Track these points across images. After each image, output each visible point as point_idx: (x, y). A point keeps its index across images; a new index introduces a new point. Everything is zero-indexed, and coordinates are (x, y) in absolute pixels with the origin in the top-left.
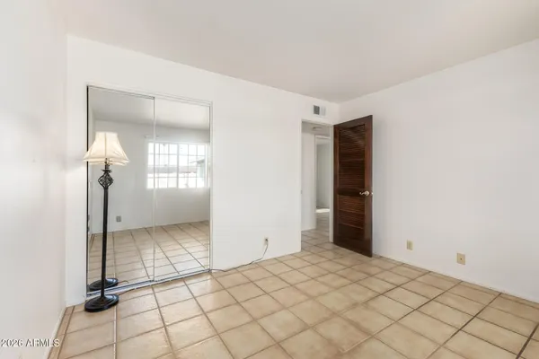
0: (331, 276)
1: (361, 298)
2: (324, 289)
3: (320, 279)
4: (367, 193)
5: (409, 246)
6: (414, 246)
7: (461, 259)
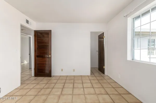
0: (43, 90)
1: (59, 93)
2: (44, 97)
3: (40, 94)
4: (50, 56)
5: (62, 70)
6: (63, 70)
7: (74, 70)
